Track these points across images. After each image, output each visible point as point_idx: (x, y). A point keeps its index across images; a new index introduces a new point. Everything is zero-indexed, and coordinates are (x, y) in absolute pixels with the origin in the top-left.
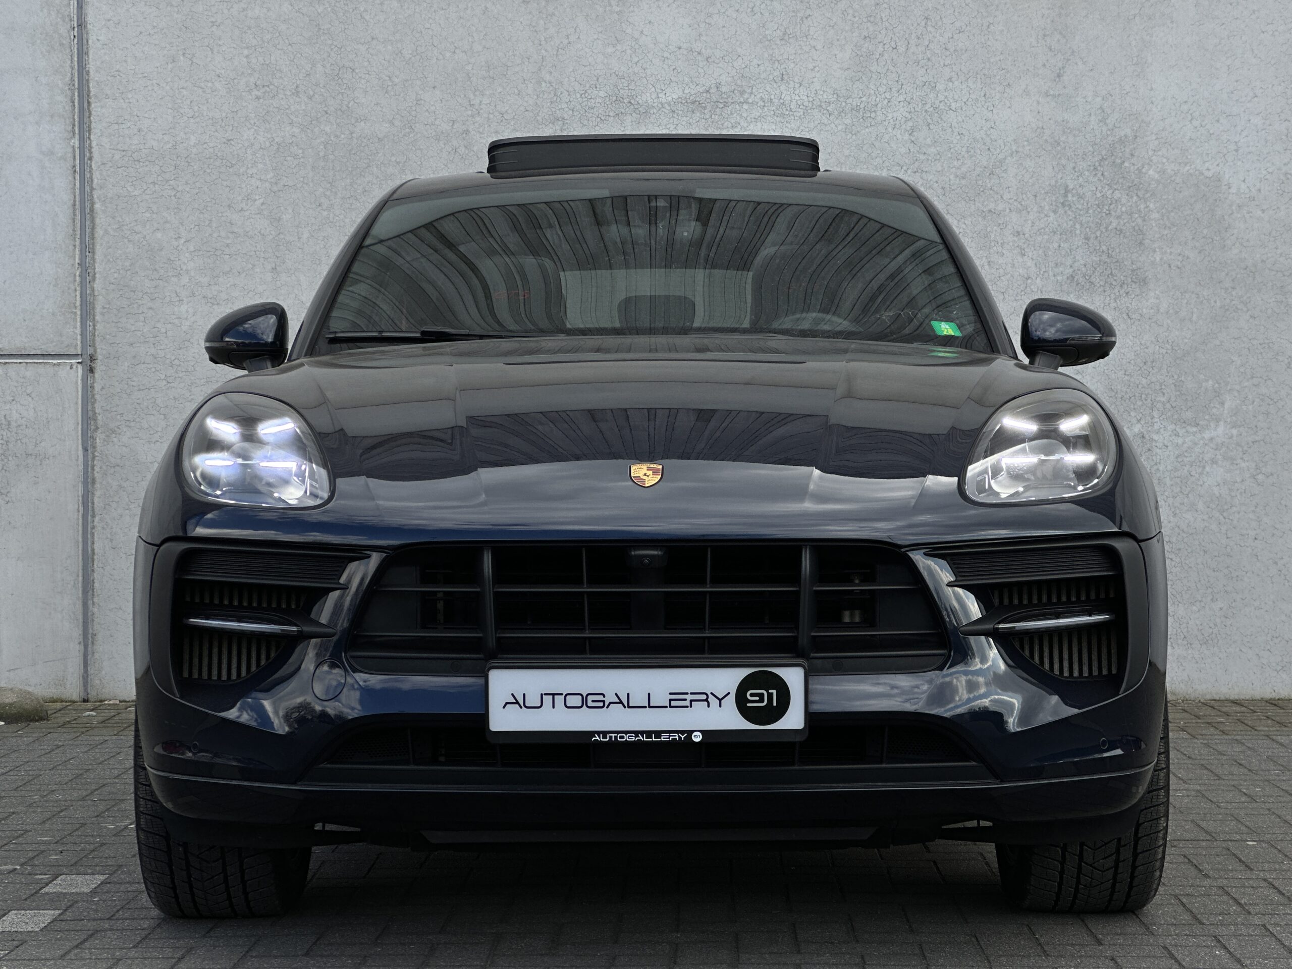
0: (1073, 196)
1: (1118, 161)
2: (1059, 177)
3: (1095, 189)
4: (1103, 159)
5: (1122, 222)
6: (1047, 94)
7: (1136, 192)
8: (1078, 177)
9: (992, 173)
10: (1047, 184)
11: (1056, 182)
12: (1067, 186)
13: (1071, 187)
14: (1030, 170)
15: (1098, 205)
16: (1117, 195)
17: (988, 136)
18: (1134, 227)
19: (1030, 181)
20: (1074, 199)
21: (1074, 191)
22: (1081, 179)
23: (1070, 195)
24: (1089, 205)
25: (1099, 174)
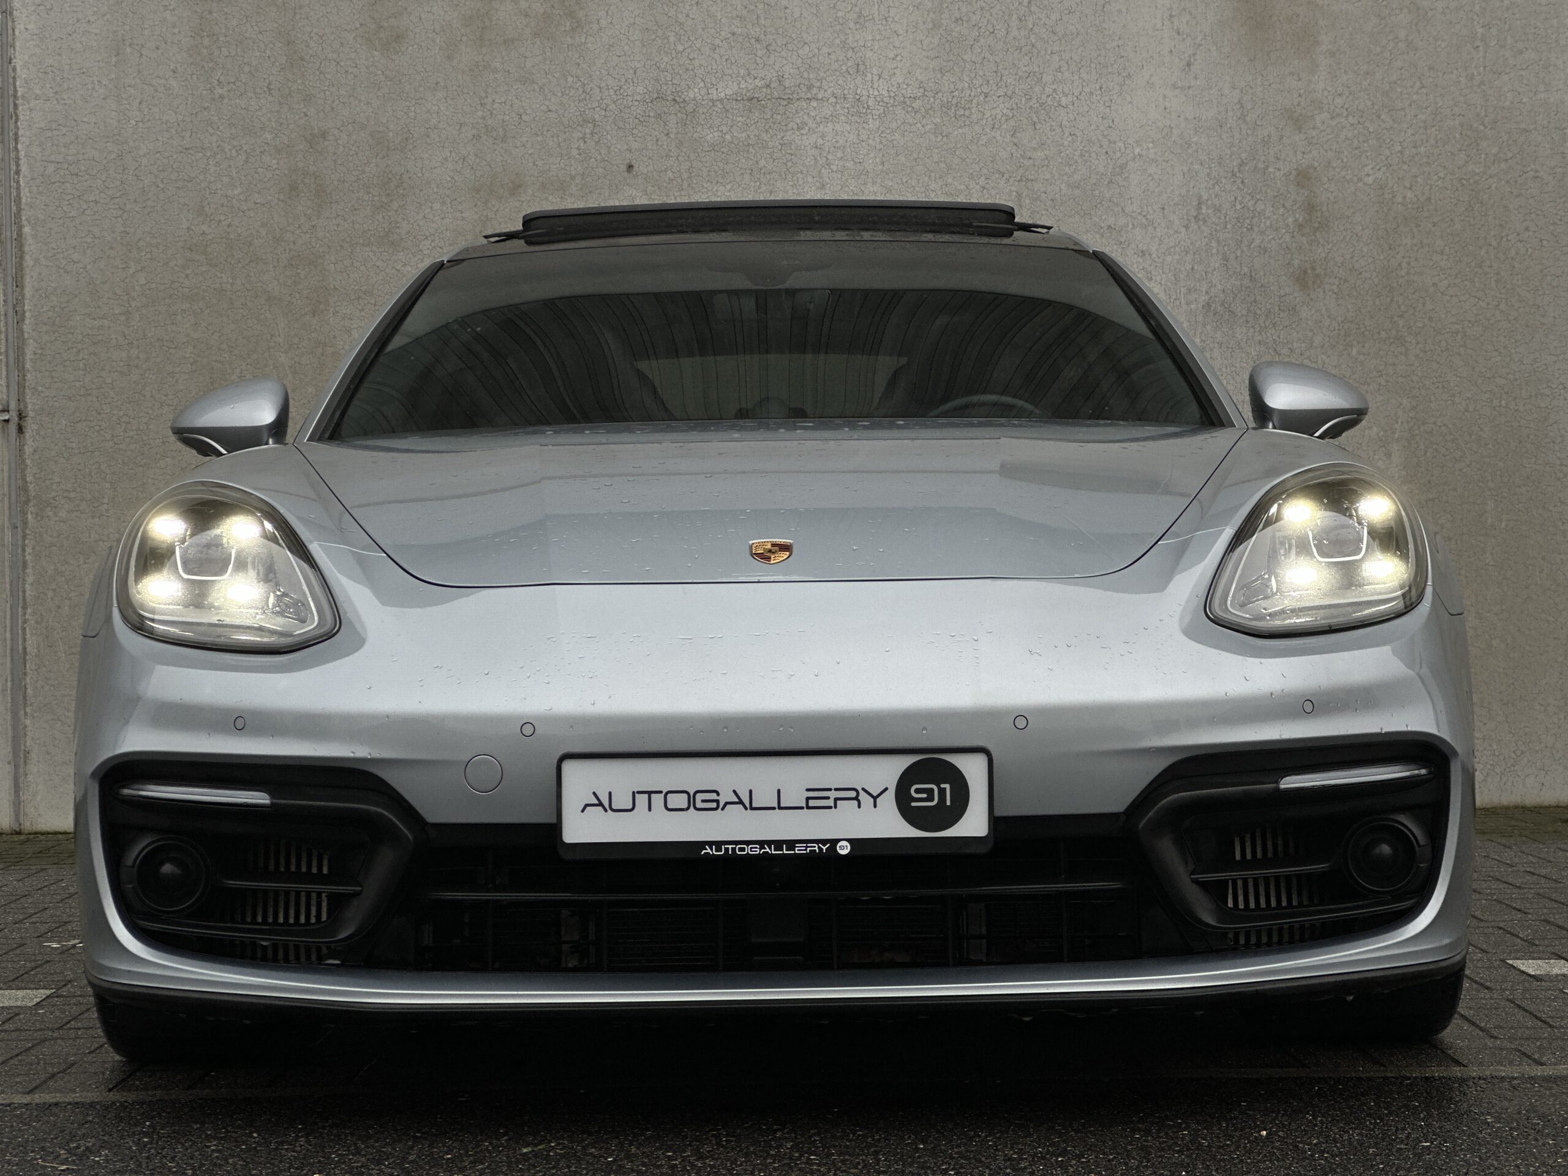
0: (1208, 208)
1: (1261, 165)
2: (1192, 185)
3: (1233, 198)
4: (1242, 164)
5: (1266, 238)
6: (1174, 86)
7: (1282, 202)
8: (1214, 185)
9: (1111, 182)
10: (1177, 193)
11: (1187, 191)
12: (1200, 197)
13: (1205, 196)
14: (1156, 177)
15: (1237, 218)
16: (1260, 206)
17: (1105, 136)
18: (1281, 245)
19: (1157, 190)
20: (1210, 211)
21: (1209, 202)
22: (1217, 187)
23: (1204, 207)
24: (1228, 219)
25: (1239, 181)
